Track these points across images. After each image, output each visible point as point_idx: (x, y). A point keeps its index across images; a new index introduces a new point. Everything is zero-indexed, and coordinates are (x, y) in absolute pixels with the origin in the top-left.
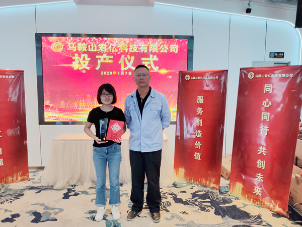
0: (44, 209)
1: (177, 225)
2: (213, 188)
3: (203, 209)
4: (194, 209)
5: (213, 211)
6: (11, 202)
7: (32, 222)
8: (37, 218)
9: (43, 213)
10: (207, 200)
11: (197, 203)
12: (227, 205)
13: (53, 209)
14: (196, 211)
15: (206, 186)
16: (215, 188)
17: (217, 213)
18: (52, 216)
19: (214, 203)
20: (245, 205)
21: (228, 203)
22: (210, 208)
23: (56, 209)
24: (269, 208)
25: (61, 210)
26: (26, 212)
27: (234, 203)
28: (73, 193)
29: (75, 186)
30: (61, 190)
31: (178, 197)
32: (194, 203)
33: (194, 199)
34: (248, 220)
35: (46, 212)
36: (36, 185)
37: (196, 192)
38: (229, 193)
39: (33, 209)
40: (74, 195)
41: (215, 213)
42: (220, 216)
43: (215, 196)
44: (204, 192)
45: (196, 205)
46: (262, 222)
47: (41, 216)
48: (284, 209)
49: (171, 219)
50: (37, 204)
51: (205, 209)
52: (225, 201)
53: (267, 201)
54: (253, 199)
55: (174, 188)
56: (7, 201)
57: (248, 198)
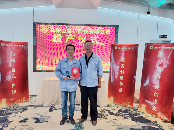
0: (40, 116)
1: (112, 125)
2: (129, 107)
3: (125, 118)
4: (121, 118)
5: (131, 119)
6: (22, 113)
7: (35, 122)
8: (38, 121)
9: (40, 119)
10: (127, 113)
11: (122, 115)
12: (138, 116)
13: (45, 116)
14: (122, 119)
15: (125, 107)
16: (130, 107)
17: (133, 120)
18: (45, 120)
19: (131, 115)
20: (147, 116)
21: (139, 115)
22: (129, 118)
23: (47, 116)
24: (161, 118)
25: (50, 117)
26: (31, 118)
27: (142, 115)
28: (54, 109)
29: (54, 105)
30: (47, 107)
31: (111, 112)
32: (120, 115)
33: (120, 113)
34: (150, 124)
35: (42, 118)
36: (33, 104)
37: (120, 109)
38: (138, 110)
39: (34, 116)
40: (55, 110)
41: (132, 120)
42: (135, 122)
43: (131, 111)
44: (125, 110)
45: (121, 116)
46: (157, 125)
47: (40, 120)
48: (169, 119)
49: (109, 123)
50: (36, 114)
51: (126, 118)
52: (136, 114)
53: (159, 114)
54: (152, 113)
55: (108, 107)
56: (19, 112)
57: (149, 113)
